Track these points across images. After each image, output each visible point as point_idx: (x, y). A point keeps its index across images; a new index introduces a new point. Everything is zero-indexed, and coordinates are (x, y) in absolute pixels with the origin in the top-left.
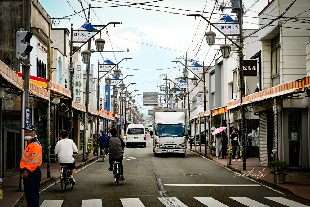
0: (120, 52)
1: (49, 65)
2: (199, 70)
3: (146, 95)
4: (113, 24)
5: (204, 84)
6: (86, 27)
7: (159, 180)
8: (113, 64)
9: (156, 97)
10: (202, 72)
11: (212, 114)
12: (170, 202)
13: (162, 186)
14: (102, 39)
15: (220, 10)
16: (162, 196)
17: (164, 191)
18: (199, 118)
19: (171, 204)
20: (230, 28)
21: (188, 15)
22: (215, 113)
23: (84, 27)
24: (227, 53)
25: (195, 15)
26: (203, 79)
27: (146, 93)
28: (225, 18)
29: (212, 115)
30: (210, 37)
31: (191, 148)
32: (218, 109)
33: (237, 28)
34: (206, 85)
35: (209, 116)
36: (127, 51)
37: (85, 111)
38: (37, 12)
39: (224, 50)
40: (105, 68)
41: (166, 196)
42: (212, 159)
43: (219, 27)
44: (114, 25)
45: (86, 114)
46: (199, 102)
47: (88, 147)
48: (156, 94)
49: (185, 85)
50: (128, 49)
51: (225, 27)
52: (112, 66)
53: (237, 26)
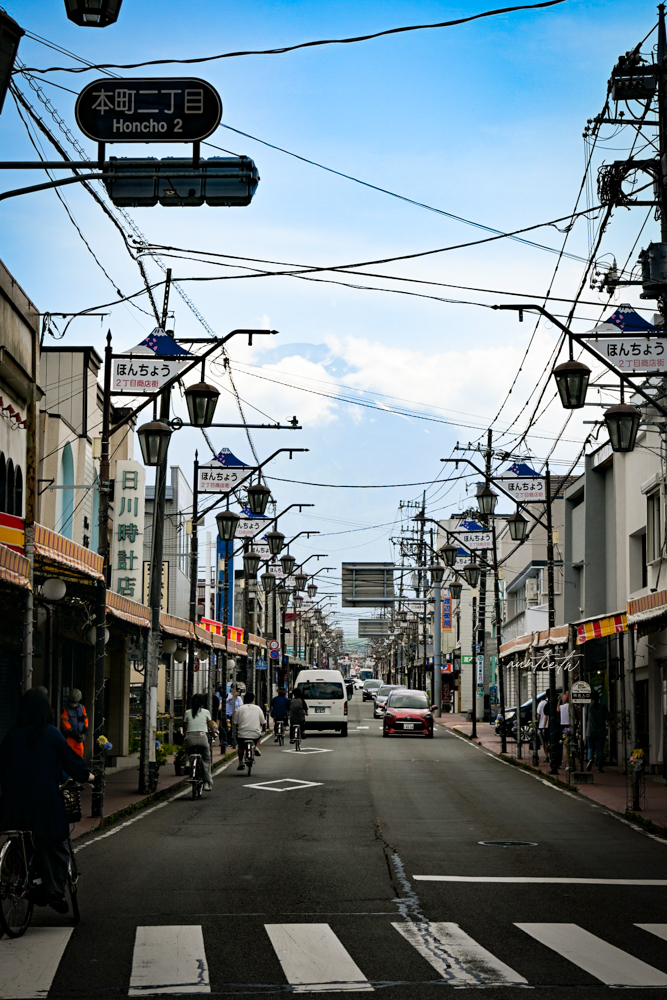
0: (269, 427)
1: (31, 470)
2: (533, 488)
3: (352, 570)
4: (247, 335)
5: (550, 538)
6: (155, 344)
7: (397, 860)
8: (244, 467)
9: (386, 576)
10: (541, 494)
11: (575, 636)
12: (435, 939)
13: (405, 882)
14: (208, 386)
15: (605, 290)
16: (405, 915)
17: (413, 900)
18: (531, 650)
19: (436, 947)
20: (637, 352)
21: (495, 307)
22: (586, 635)
23: (149, 346)
24: (627, 435)
25: (520, 308)
26: (544, 520)
27: (354, 564)
28: (621, 317)
29: (575, 641)
30: (572, 383)
31: (504, 750)
32: (594, 621)
33: (660, 349)
34: (554, 541)
35: (565, 646)
36: (290, 425)
37: (148, 623)
39: (618, 426)
41: (420, 916)
42: (574, 790)
43: (600, 346)
44: (250, 338)
45: (151, 633)
46: (532, 597)
47: (157, 745)
48: (387, 568)
49: (486, 539)
50: (295, 417)
51: (622, 349)
52: (242, 474)
53: (660, 345)
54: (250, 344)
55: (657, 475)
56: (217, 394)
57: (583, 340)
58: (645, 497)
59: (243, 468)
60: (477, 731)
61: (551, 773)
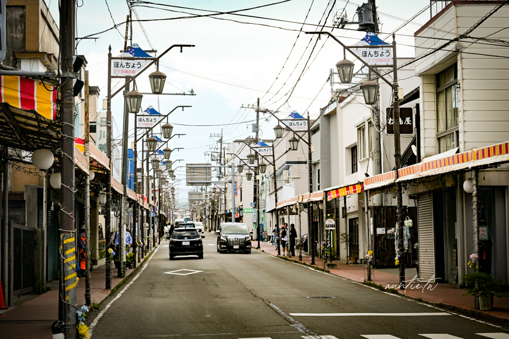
0: (180, 94)
1: (87, 114)
2: (301, 125)
3: (191, 168)
4: (180, 47)
5: (310, 149)
6: (133, 52)
7: (274, 306)
8: (160, 115)
9: (208, 170)
11: (326, 197)
13: (288, 317)
14: (161, 73)
15: (340, 27)
16: (304, 333)
17: (300, 325)
18: (298, 204)
20: (377, 55)
21: (307, 33)
22: (332, 196)
23: (130, 53)
24: (372, 95)
25: (319, 34)
26: (308, 142)
27: (192, 164)
28: (369, 38)
29: (326, 199)
30: (345, 70)
31: (279, 253)
32: (336, 189)
33: (388, 54)
34: (312, 151)
35: (322, 202)
36: (190, 93)
37: (122, 193)
40: (146, 122)
41: (312, 333)
42: (328, 272)
43: (359, 52)
44: (181, 49)
45: (123, 197)
46: (286, 179)
47: (126, 253)
48: (208, 166)
49: (269, 150)
50: (192, 90)
51: (370, 54)
52: (159, 119)
53: (388, 51)
54: (181, 52)
55: (364, 117)
56: (165, 77)
57: (350, 49)
58: (356, 128)
59: (160, 116)
60: (260, 245)
61: (312, 264)
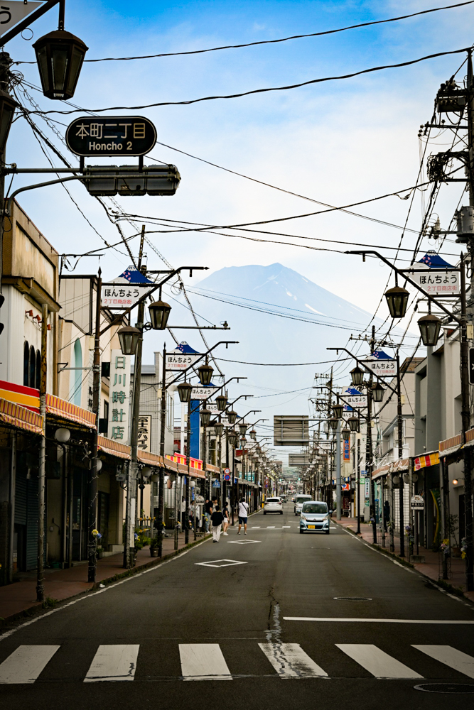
0: (209, 328)
2: (388, 367)
3: (281, 421)
4: (189, 271)
5: (399, 400)
6: (129, 276)
7: (277, 608)
8: (196, 353)
9: (304, 425)
10: (393, 371)
11: (413, 465)
12: (282, 653)
13: (276, 621)
14: (163, 303)
15: (432, 237)
16: (269, 639)
17: (277, 631)
18: (389, 475)
19: (281, 657)
20: (439, 281)
21: (347, 252)
22: (420, 464)
23: (125, 278)
24: (432, 334)
25: (364, 253)
26: (397, 390)
27: (282, 417)
28: (429, 259)
29: (413, 469)
30: (397, 301)
31: (375, 541)
32: (428, 455)
33: (454, 280)
34: (402, 402)
35: (406, 471)
36: (223, 327)
37: (130, 458)
38: (28, 243)
39: (427, 329)
40: (178, 363)
41: (278, 640)
42: (411, 567)
43: (415, 277)
44: (191, 272)
45: (131, 463)
47: (135, 536)
48: (305, 419)
49: (362, 400)
50: (226, 322)
51: (429, 279)
52: (195, 358)
53: (454, 277)
54: (191, 276)
56: (169, 308)
57: (404, 273)
59: (196, 355)
60: (361, 529)
61: (400, 556)
